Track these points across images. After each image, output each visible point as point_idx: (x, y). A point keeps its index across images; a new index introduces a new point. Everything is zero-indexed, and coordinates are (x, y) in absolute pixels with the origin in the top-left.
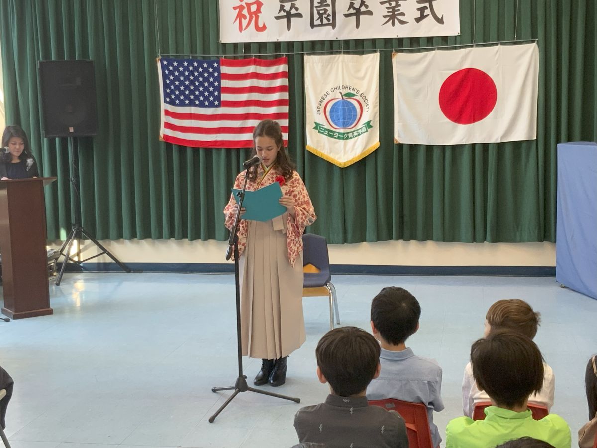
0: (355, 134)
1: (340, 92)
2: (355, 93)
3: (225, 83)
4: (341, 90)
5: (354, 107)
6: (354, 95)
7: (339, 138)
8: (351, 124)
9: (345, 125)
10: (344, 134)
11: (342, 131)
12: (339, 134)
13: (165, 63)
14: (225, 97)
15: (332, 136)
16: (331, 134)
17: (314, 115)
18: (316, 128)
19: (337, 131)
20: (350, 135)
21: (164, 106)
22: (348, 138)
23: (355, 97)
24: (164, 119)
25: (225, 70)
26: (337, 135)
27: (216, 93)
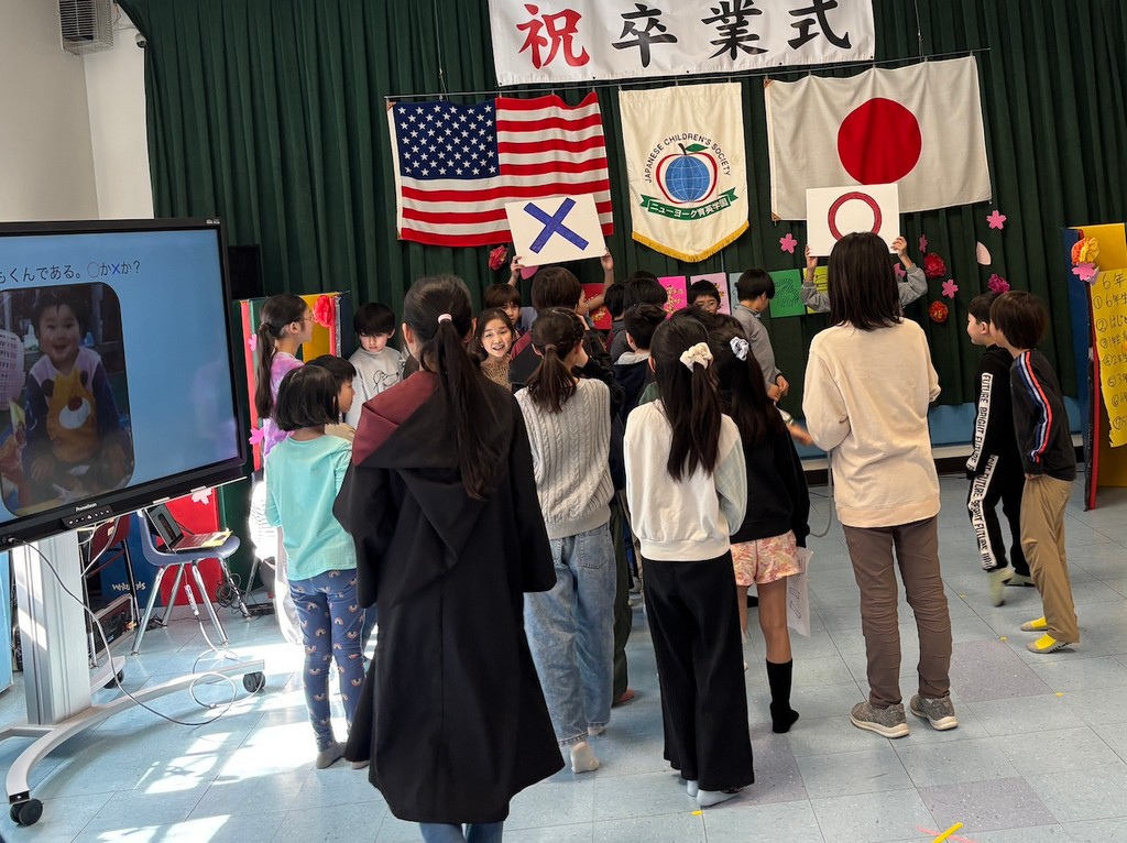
0: (709, 209)
1: (680, 145)
2: (703, 145)
3: (502, 136)
4: (682, 142)
5: (704, 168)
6: (703, 148)
7: (683, 218)
8: (702, 193)
9: (692, 196)
10: (690, 210)
11: (687, 205)
12: (683, 210)
13: (402, 110)
14: (504, 159)
15: (671, 216)
16: (669, 212)
17: (640, 184)
18: (643, 205)
19: (678, 206)
20: (701, 211)
21: (401, 181)
22: (697, 216)
23: (704, 151)
24: (402, 202)
25: (503, 115)
26: (679, 213)
27: (491, 154)
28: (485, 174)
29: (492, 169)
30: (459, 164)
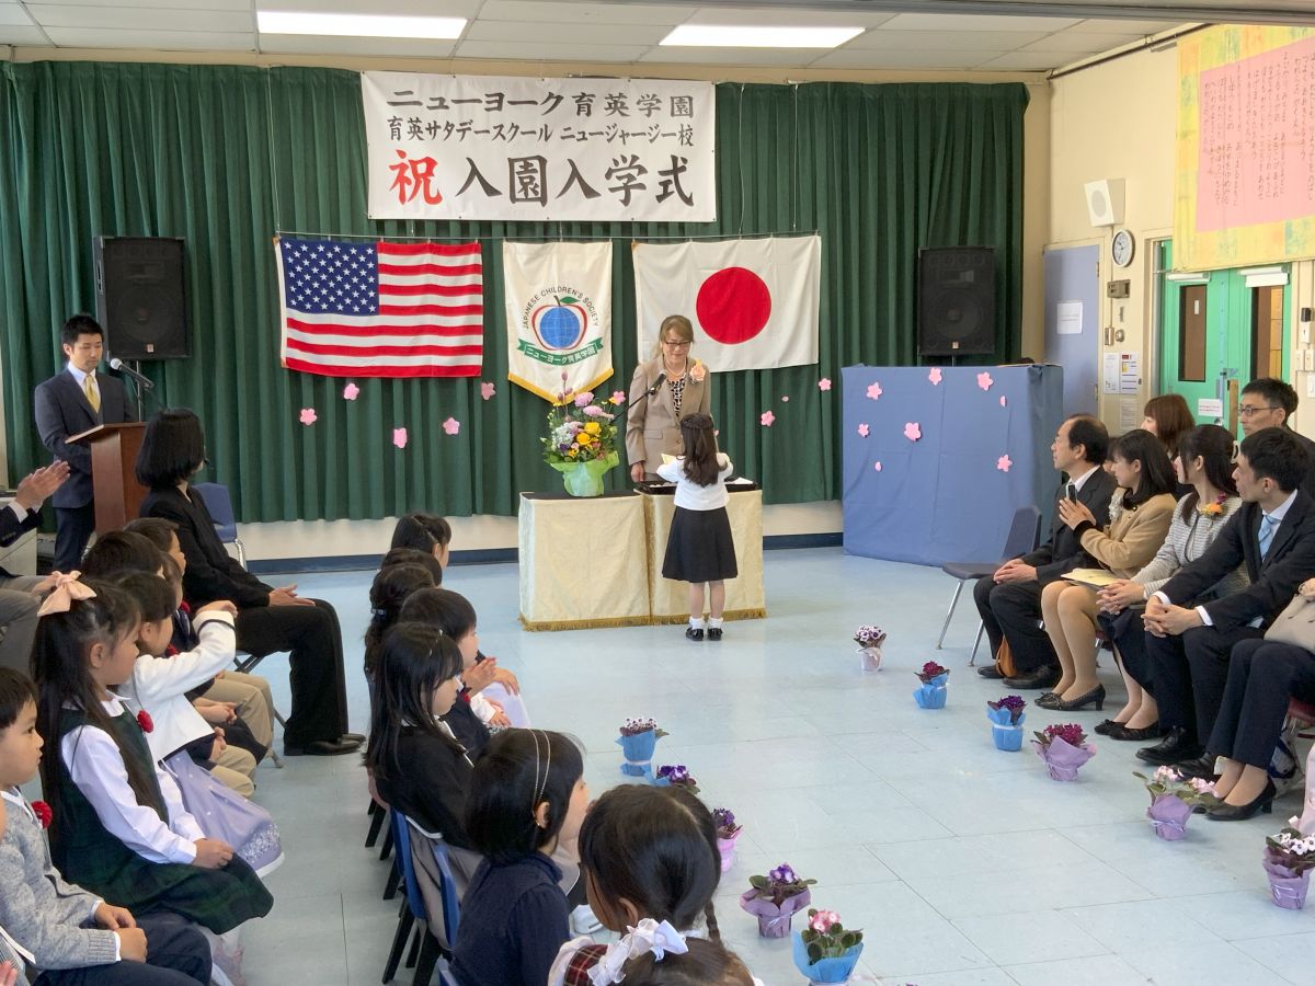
0: (578, 356)
1: (556, 297)
2: (576, 297)
3: (385, 279)
4: (557, 294)
5: (575, 318)
6: (575, 301)
7: (554, 363)
8: (572, 342)
9: (564, 344)
10: (561, 357)
11: (559, 352)
12: (555, 356)
13: (288, 246)
14: (385, 299)
15: (544, 360)
16: (543, 357)
17: (518, 328)
18: (521, 348)
19: (551, 352)
20: (571, 358)
21: (286, 313)
22: (567, 362)
23: (576, 304)
24: (286, 332)
25: (385, 259)
26: (552, 358)
27: (372, 294)
28: (364, 311)
29: (372, 309)
30: (340, 300)
